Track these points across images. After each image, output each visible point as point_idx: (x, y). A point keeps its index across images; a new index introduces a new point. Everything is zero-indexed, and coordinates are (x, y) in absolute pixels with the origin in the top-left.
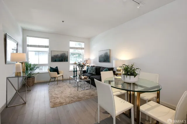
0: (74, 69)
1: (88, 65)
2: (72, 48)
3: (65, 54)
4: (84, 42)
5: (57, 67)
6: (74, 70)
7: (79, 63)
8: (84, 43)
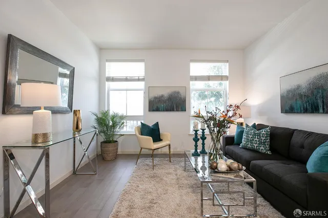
0: (196, 131)
1: (241, 120)
2: (196, 78)
3: (178, 93)
4: (228, 61)
5: (157, 124)
6: (196, 134)
7: (210, 115)
8: (227, 64)
